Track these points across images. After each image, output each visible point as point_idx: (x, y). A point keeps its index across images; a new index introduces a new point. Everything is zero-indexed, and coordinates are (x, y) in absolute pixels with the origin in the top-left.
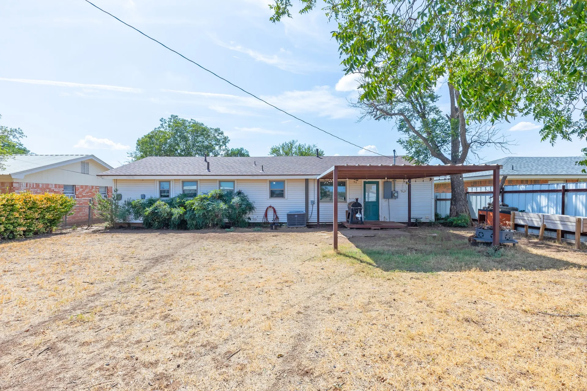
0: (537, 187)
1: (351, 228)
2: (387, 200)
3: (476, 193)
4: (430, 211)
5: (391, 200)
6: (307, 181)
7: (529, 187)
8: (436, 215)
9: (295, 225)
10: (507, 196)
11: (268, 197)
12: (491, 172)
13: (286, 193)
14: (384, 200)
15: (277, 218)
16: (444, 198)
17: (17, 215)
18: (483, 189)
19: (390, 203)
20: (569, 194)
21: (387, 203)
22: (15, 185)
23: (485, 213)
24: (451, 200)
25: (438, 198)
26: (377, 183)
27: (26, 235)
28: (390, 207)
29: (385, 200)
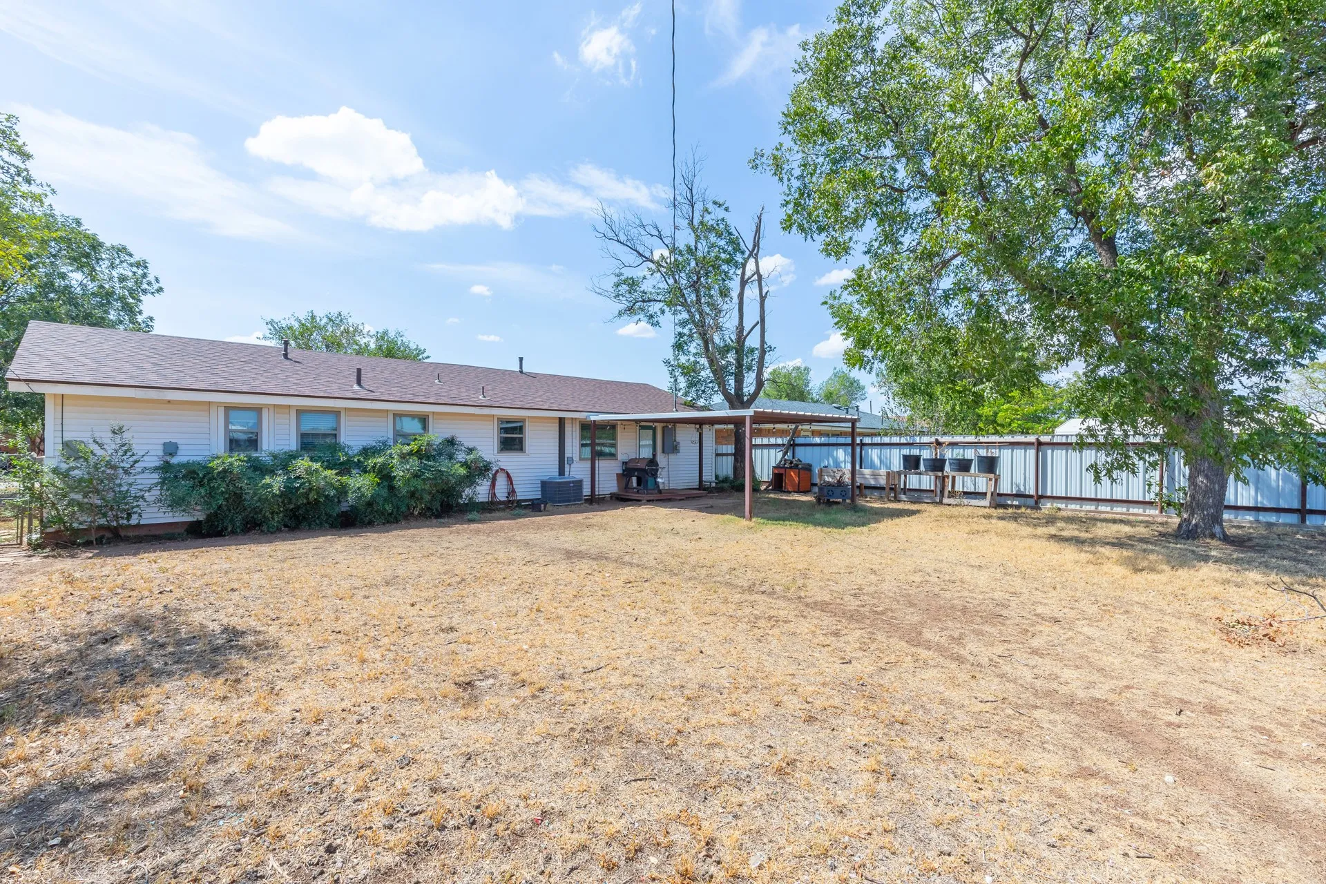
0: (833, 440)
1: (648, 501)
2: (667, 455)
3: (762, 446)
5: (671, 456)
6: (561, 421)
7: (823, 440)
8: (717, 477)
9: (569, 501)
10: (798, 449)
11: (496, 451)
12: (850, 425)
13: (528, 443)
14: (663, 455)
15: (513, 491)
16: (725, 452)
18: (773, 441)
19: (670, 460)
20: (865, 447)
21: (666, 460)
23: (782, 471)
24: (734, 455)
25: (720, 452)
26: (654, 430)
28: (670, 466)
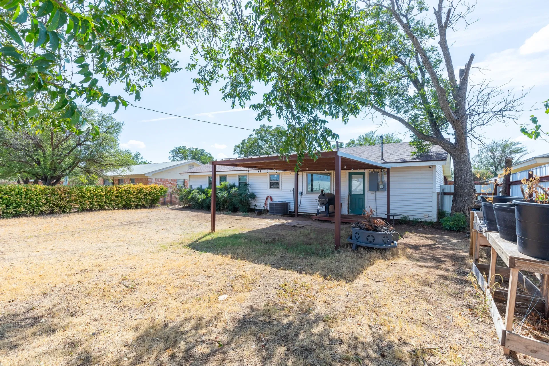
2: (374, 192)
4: (431, 208)
5: (378, 193)
11: (268, 188)
13: (281, 185)
14: (370, 193)
17: (132, 196)
19: (377, 196)
21: (373, 196)
22: (149, 180)
26: (363, 174)
27: (136, 207)
28: (377, 201)
29: (372, 192)
